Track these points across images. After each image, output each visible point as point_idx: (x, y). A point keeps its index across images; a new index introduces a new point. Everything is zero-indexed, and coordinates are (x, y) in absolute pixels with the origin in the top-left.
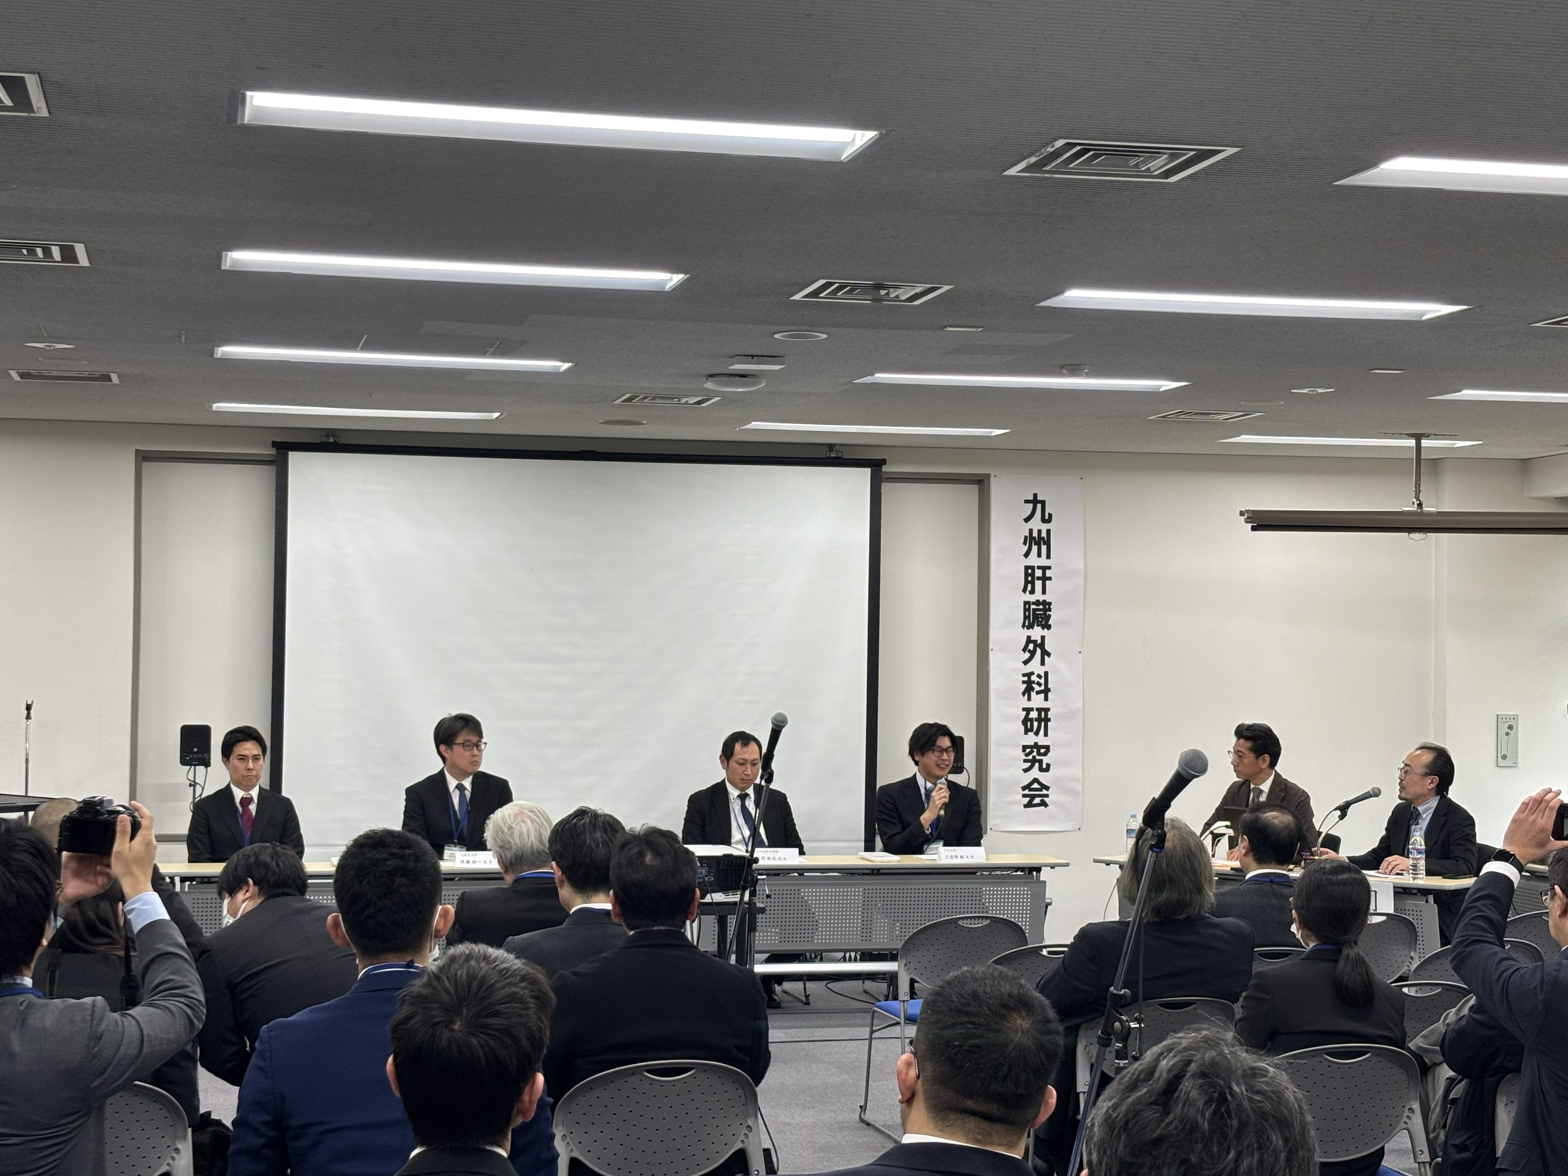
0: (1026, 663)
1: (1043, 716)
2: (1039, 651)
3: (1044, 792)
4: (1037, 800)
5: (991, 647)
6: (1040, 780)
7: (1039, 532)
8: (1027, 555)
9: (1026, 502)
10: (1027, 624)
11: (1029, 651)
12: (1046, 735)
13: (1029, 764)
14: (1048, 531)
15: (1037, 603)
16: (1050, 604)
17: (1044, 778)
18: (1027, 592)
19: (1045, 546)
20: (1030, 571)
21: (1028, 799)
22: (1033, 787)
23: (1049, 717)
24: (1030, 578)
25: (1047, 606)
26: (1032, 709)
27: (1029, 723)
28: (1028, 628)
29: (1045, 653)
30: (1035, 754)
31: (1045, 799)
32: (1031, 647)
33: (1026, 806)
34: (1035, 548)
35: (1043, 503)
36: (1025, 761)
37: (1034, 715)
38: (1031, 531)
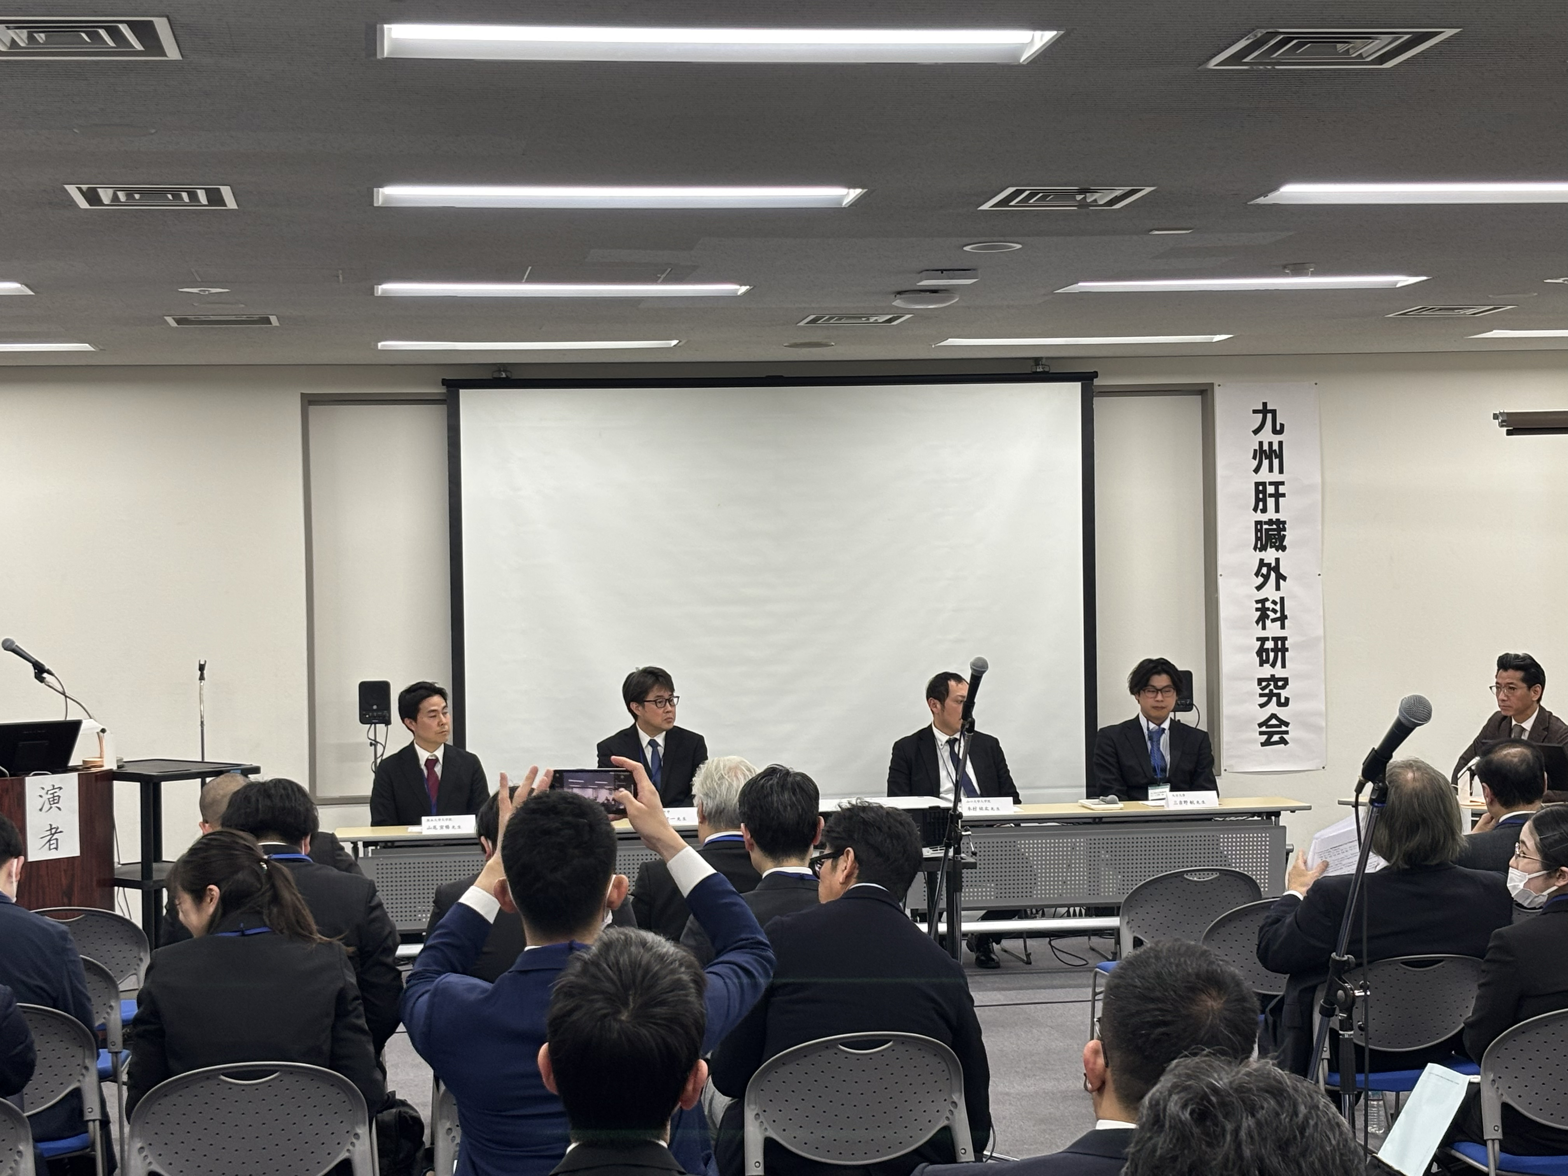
0: (1259, 588)
1: (1280, 646)
2: (1273, 575)
3: (1284, 728)
4: (1276, 738)
5: (1219, 573)
6: (1278, 715)
7: (1271, 444)
8: (1257, 470)
9: (1255, 412)
10: (1259, 546)
11: (1263, 575)
12: (1284, 666)
13: (1265, 699)
14: (1281, 443)
15: (1270, 522)
16: (1284, 523)
17: (1282, 713)
18: (1259, 511)
19: (1277, 460)
20: (1261, 488)
21: (1265, 737)
22: (1270, 723)
23: (1286, 646)
24: (1261, 496)
25: (1281, 526)
26: (1267, 639)
27: (1264, 654)
28: (1260, 551)
29: (1280, 577)
30: (1272, 687)
31: (1285, 736)
32: (1264, 570)
33: (1263, 744)
34: (1266, 462)
35: (1274, 412)
36: (1261, 695)
37: (1269, 645)
38: (1261, 443)
